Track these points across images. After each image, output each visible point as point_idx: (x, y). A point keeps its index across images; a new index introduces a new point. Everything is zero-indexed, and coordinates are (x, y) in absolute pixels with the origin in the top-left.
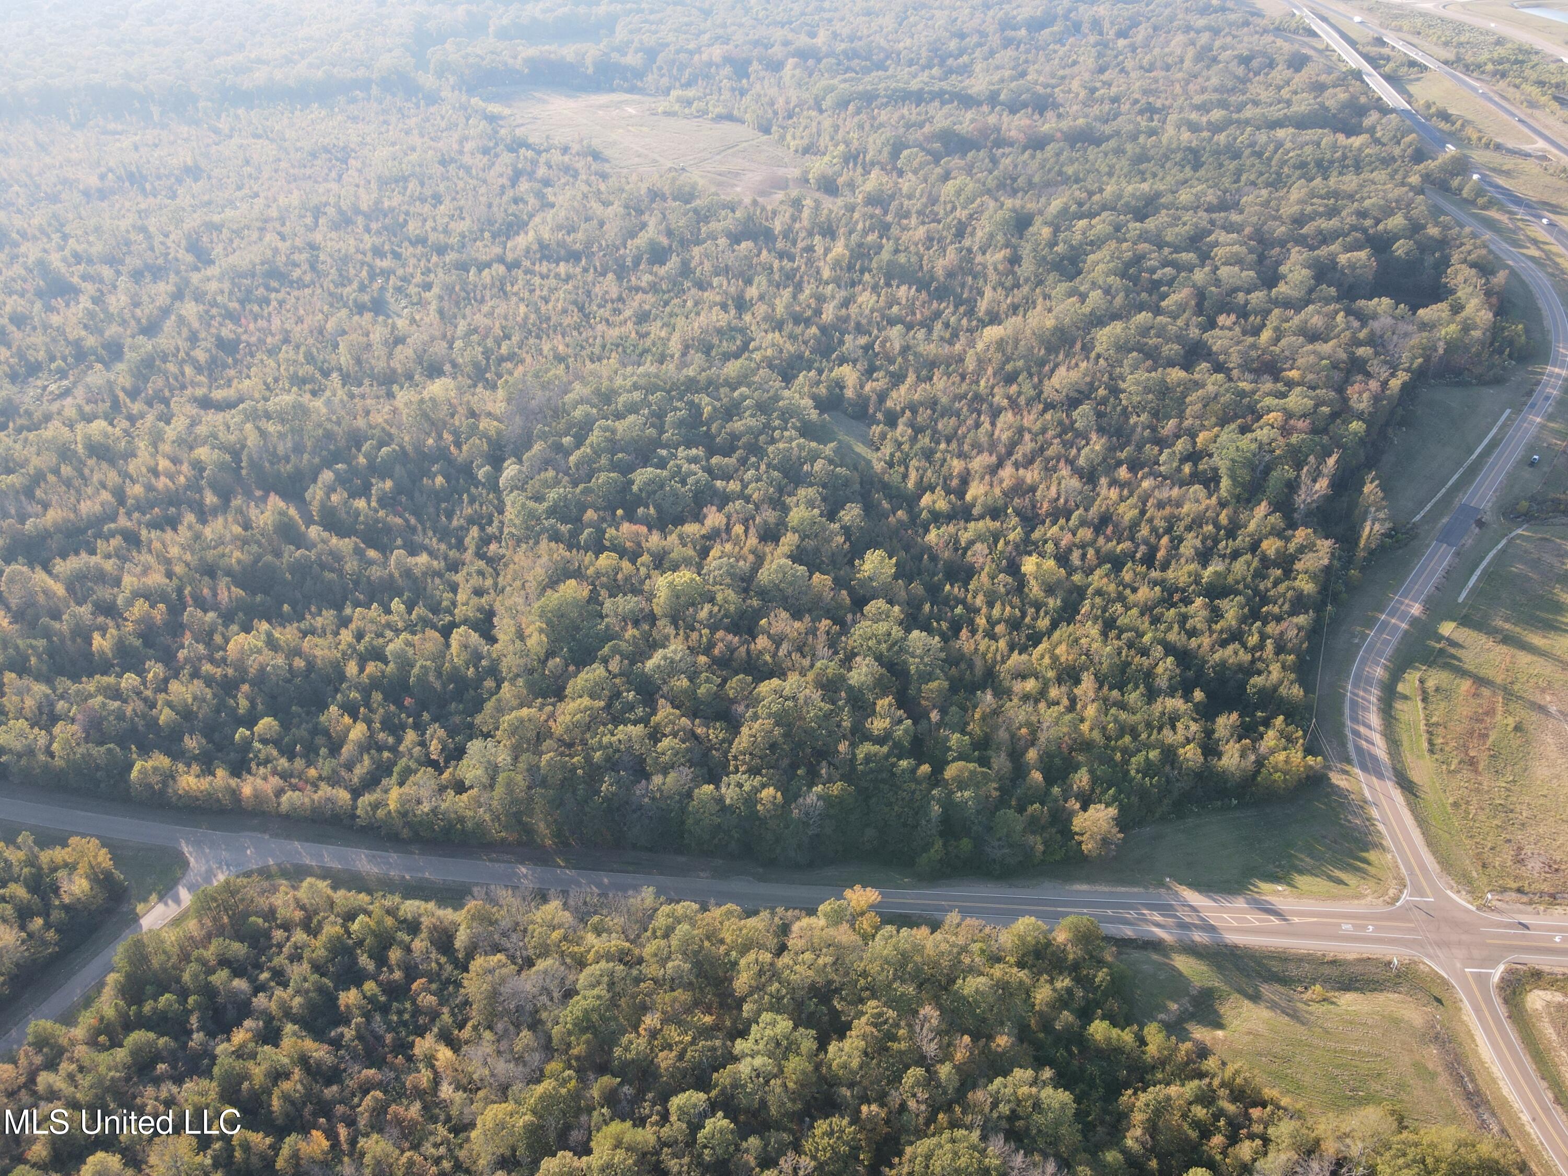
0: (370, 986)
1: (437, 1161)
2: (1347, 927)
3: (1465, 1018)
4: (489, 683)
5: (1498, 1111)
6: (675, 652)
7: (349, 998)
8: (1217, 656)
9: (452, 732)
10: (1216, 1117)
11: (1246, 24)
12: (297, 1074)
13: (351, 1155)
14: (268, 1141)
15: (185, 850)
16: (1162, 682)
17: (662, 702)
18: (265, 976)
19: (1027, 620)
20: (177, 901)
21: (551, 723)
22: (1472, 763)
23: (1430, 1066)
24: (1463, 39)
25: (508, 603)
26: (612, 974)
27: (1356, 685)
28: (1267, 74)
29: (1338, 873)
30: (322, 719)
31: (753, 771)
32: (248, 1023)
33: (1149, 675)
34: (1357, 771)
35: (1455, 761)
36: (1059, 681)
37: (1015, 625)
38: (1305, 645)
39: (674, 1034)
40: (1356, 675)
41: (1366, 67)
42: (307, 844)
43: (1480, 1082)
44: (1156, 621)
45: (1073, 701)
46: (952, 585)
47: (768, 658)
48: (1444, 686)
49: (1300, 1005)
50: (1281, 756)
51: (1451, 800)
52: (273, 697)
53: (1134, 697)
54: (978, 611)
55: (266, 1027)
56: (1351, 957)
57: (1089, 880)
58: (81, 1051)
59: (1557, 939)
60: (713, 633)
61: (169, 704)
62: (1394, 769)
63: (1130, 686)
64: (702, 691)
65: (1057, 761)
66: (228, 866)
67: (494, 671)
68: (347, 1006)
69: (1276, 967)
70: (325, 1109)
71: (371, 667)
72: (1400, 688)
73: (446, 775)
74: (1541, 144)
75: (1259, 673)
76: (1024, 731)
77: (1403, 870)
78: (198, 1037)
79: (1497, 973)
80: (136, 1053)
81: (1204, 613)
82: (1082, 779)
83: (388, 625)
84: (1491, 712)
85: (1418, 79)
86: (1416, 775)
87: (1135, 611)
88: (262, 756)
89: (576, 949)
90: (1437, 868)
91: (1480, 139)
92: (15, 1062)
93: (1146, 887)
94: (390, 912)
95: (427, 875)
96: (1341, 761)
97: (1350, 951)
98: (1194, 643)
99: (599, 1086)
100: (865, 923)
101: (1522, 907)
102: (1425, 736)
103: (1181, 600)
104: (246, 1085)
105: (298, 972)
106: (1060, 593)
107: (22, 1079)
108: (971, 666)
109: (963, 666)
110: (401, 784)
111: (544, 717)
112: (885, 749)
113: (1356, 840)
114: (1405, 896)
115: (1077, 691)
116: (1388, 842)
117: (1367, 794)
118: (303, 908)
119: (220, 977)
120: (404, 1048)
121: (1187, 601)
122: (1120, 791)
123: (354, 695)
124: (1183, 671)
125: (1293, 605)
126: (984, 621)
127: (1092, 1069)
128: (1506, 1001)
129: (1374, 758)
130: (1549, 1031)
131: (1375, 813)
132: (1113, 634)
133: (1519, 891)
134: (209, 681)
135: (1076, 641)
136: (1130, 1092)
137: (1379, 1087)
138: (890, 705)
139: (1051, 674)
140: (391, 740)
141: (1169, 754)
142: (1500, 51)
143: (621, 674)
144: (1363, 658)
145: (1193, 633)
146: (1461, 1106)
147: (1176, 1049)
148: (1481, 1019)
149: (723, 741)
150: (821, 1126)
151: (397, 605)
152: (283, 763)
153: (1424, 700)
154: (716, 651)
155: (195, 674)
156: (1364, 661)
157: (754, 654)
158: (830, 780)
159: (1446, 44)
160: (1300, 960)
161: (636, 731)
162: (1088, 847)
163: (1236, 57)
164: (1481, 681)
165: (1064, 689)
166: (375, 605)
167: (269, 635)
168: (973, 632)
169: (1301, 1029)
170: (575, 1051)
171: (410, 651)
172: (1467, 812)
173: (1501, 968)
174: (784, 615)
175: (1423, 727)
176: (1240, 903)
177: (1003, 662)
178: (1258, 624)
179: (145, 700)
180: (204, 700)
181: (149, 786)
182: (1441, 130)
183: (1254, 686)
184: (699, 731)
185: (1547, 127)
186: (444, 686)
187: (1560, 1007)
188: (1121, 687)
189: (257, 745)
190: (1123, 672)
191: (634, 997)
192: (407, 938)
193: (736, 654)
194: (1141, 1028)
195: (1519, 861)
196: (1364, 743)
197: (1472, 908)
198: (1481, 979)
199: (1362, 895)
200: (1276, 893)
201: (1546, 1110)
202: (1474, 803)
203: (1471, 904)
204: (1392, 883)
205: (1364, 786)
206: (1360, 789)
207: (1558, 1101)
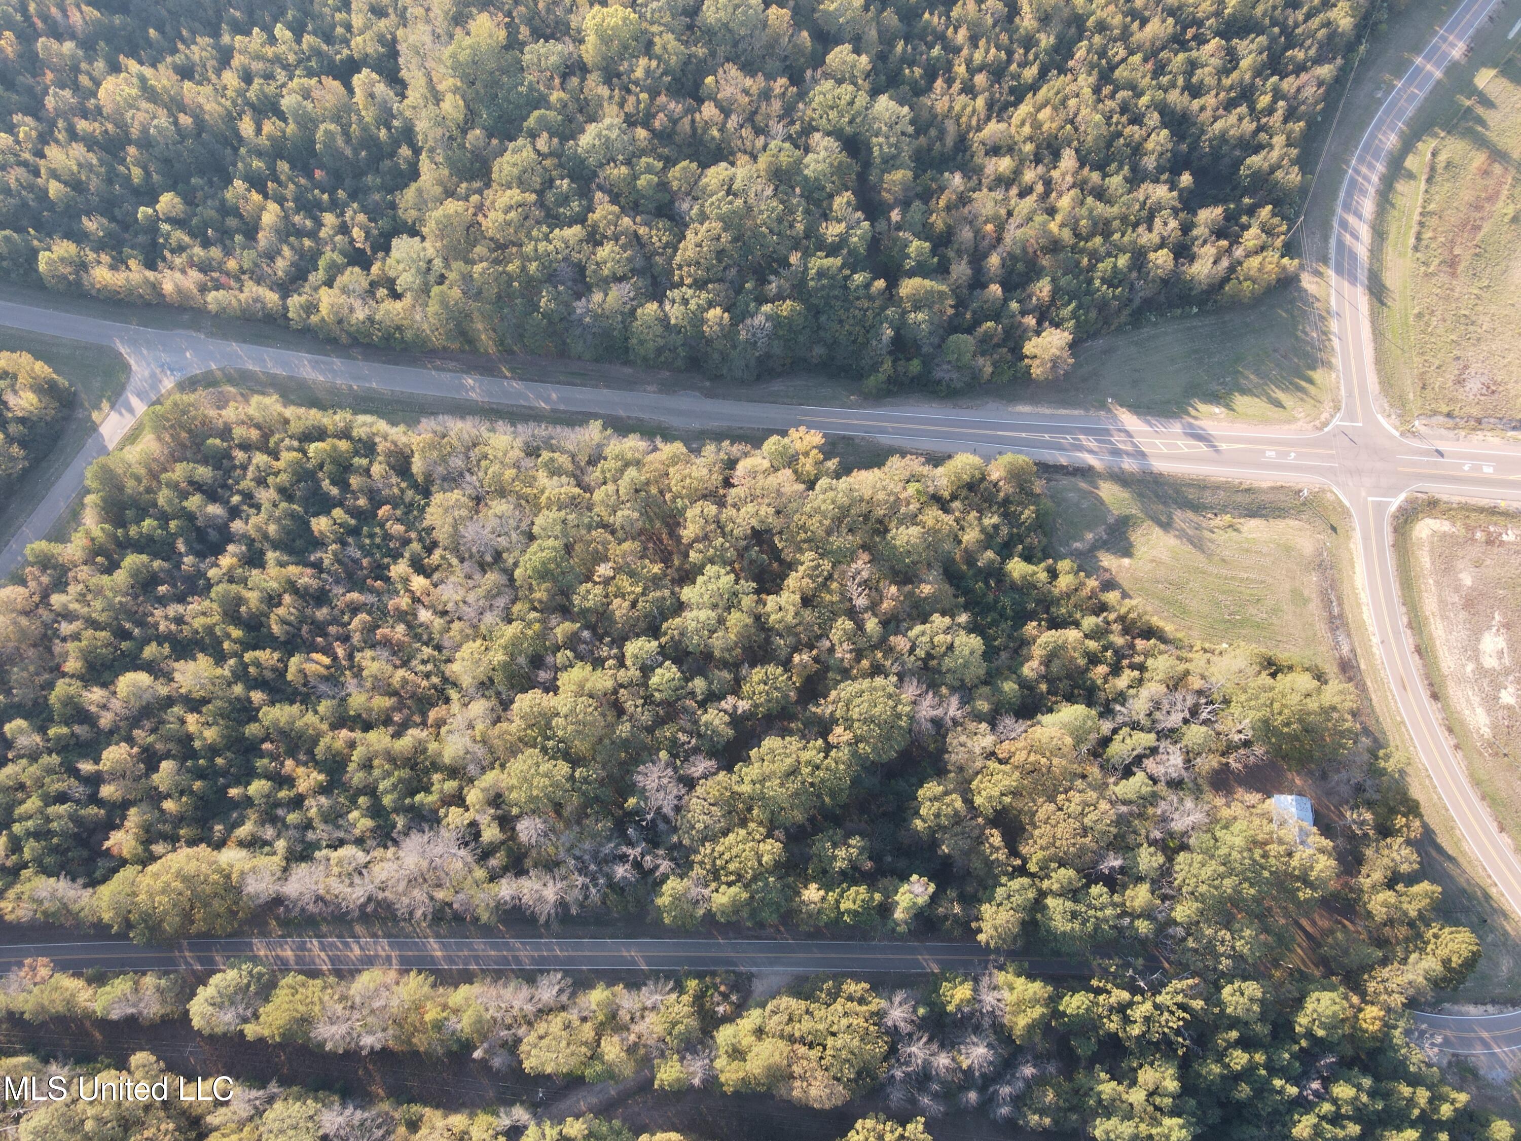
0: (337, 513)
1: (427, 676)
2: (1271, 454)
3: (1352, 546)
4: (405, 151)
5: (1353, 631)
6: (609, 128)
7: (321, 524)
8: (1219, 125)
9: (373, 214)
10: (1105, 649)
12: (287, 599)
13: (351, 668)
14: (276, 655)
15: (122, 351)
16: (1149, 163)
17: (599, 195)
18: (236, 499)
19: (1013, 67)
20: (131, 410)
21: (480, 218)
22: (1452, 263)
23: (1306, 593)
25: (412, 39)
26: (564, 522)
27: (1361, 160)
29: (1279, 394)
30: (229, 195)
31: (699, 285)
32: (231, 548)
33: (1137, 150)
34: (1331, 273)
35: (1436, 262)
36: (1038, 160)
37: (997, 72)
38: (1319, 107)
39: (626, 584)
40: (1367, 142)
42: (246, 346)
43: (1346, 606)
44: (1160, 70)
45: (1048, 183)
46: (931, 14)
47: (715, 133)
48: (1457, 160)
49: (1207, 534)
50: (1254, 262)
51: (1416, 311)
52: (167, 161)
53: (1115, 182)
54: (958, 50)
55: (249, 550)
56: (1265, 485)
57: (1033, 400)
58: (84, 572)
59: (1466, 468)
60: (653, 98)
61: (54, 174)
62: (1370, 270)
63: (1114, 166)
64: (641, 182)
65: (1020, 266)
66: (172, 370)
67: (408, 134)
68: (321, 532)
69: (1192, 494)
70: (320, 628)
71: (268, 127)
72: (1410, 162)
73: (375, 269)
75: (1257, 149)
76: (989, 227)
77: (1343, 392)
78: (188, 560)
79: (1396, 502)
80: (135, 574)
81: (1216, 62)
82: (1043, 289)
83: (278, 60)
84: (1492, 198)
86: (1392, 279)
87: (1137, 58)
88: (173, 242)
89: (529, 490)
90: (1377, 387)
92: (23, 582)
93: (1087, 409)
94: (345, 434)
95: (374, 385)
96: (1318, 260)
97: (1267, 479)
98: (1196, 104)
99: (562, 629)
100: (807, 465)
101: (1443, 432)
102: (1415, 229)
103: (1195, 38)
104: (243, 609)
105: (265, 496)
106: (1056, 27)
107: (36, 598)
108: (942, 132)
109: (933, 132)
110: (329, 283)
111: (471, 211)
112: (838, 261)
113: (1306, 355)
114: (1336, 421)
115: (1055, 174)
116: (1337, 361)
117: (1333, 302)
118: (258, 426)
119: (194, 502)
120: (380, 572)
121: (1201, 40)
122: (1079, 307)
123: (257, 164)
124: (1177, 143)
125: (1321, 47)
126: (963, 67)
127: (1006, 601)
128: (1396, 530)
129: (1353, 256)
130: (1424, 559)
131: (1334, 325)
132: (1107, 90)
133: (1449, 415)
134: (90, 143)
135: (1064, 102)
136: (1035, 624)
137: (1255, 612)
138: (848, 203)
139: (1029, 148)
140: (309, 223)
141: (1139, 256)
143: (551, 154)
144: (1380, 118)
145: (1195, 91)
146: (1321, 628)
147: (1082, 584)
148: (1367, 548)
149: (667, 245)
150: (758, 674)
151: (280, 31)
152: (198, 251)
153: (1429, 180)
154: (657, 124)
155: (73, 135)
156: (1378, 127)
157: (700, 125)
158: (780, 297)
160: (1217, 487)
161: (574, 232)
162: (1037, 371)
164: (1498, 155)
165: (1041, 169)
166: (256, 30)
167: (143, 80)
168: (950, 82)
169: (1201, 557)
170: (537, 595)
171: (309, 106)
172: (1428, 324)
173: (1402, 497)
174: (733, 71)
175: (1416, 217)
176: (1176, 427)
177: (979, 129)
178: (1275, 78)
179: (25, 164)
180: (90, 167)
181: (64, 277)
183: (1249, 168)
184: (642, 231)
186: (356, 152)
187: (1444, 535)
188: (1101, 167)
189: (165, 227)
190: (1109, 145)
191: (589, 543)
192: (364, 462)
193: (679, 128)
194: (1056, 562)
195: (1460, 382)
196: (1348, 237)
197: (1397, 434)
198: (1380, 508)
199: (1295, 420)
200: (1212, 416)
201: (1397, 633)
202: (1438, 313)
203: (1396, 428)
204: (1328, 406)
205: (1333, 292)
206: (1329, 295)
207: (1410, 625)
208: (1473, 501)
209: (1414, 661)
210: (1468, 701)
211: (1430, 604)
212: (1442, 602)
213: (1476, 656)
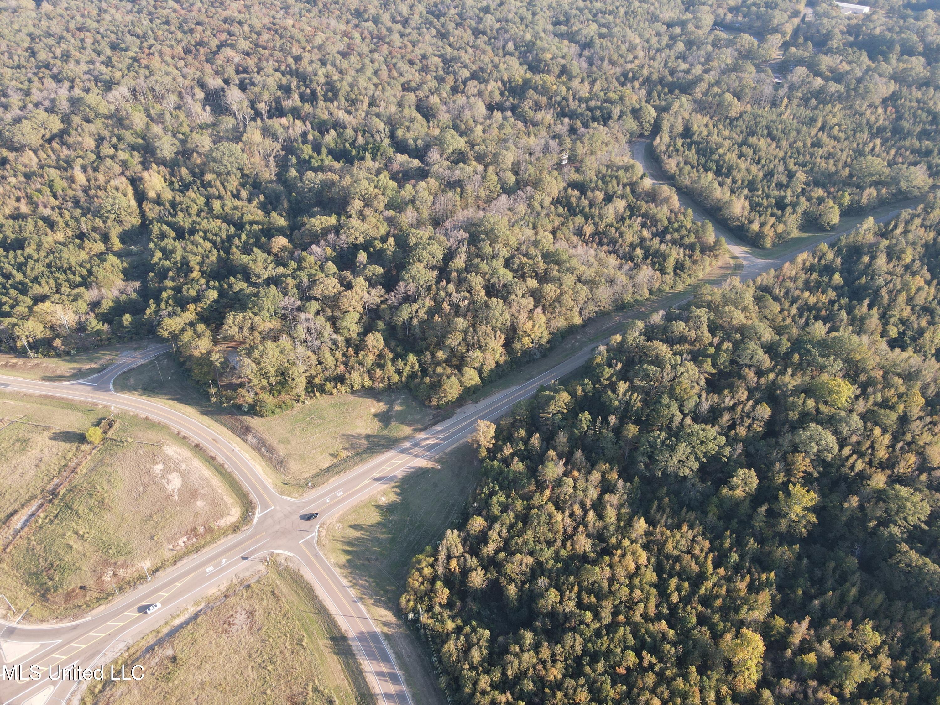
2: (340, 494)
29: (358, 534)
34: (378, 629)
56: (332, 479)
59: (224, 561)
77: (322, 555)
79: (258, 514)
90: (302, 572)
93: (445, 454)
97: (334, 481)
114: (315, 535)
116: (337, 571)
117: (362, 607)
128: (251, 502)
129: (371, 656)
130: (229, 498)
131: (353, 593)
169: (342, 432)
173: (255, 521)
176: (398, 474)
187: (222, 517)
195: (251, 614)
196: (385, 670)
197: (276, 551)
198: (265, 506)
199: (339, 521)
200: (384, 493)
201: (228, 457)
202: (288, 654)
203: (278, 555)
204: (325, 540)
205: (368, 616)
206: (369, 611)
207: (222, 466)
208: (212, 546)
209: (213, 452)
210: (179, 454)
211: (216, 481)
212: (209, 484)
213: (182, 474)
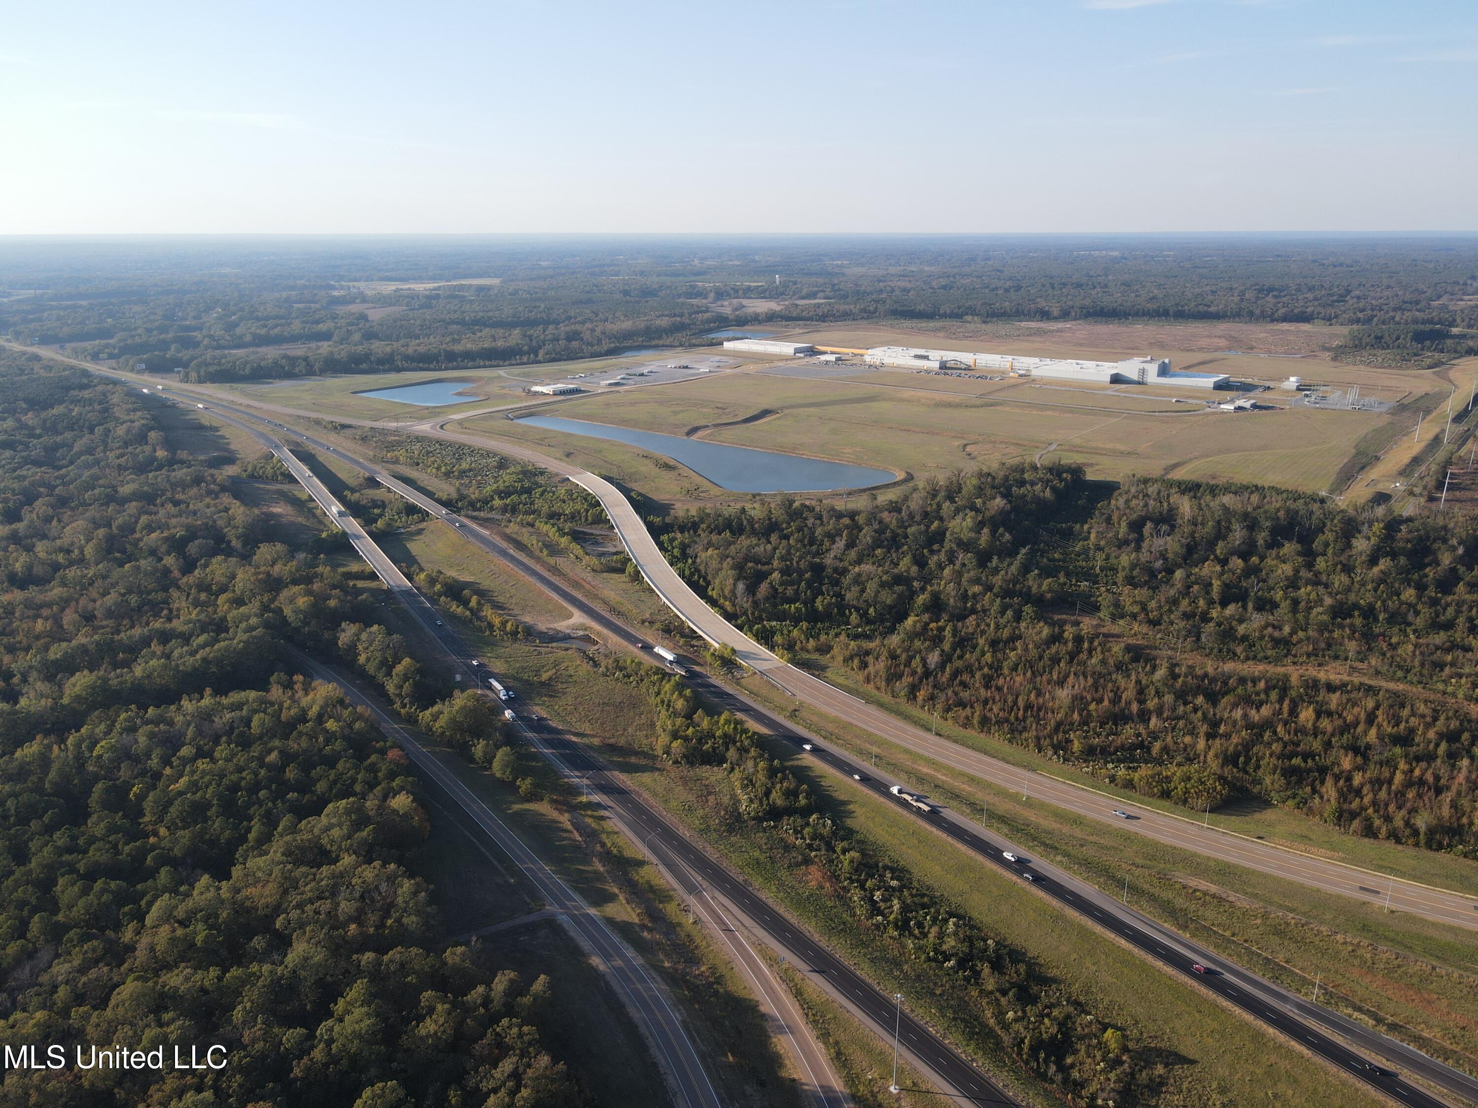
11: (197, 481)
24: (465, 466)
28: (206, 566)
41: (353, 525)
74: (578, 618)
85: (420, 532)
91: (504, 624)
142: (507, 478)
159: (448, 474)
163: (166, 539)
182: (453, 617)
185: (577, 585)
